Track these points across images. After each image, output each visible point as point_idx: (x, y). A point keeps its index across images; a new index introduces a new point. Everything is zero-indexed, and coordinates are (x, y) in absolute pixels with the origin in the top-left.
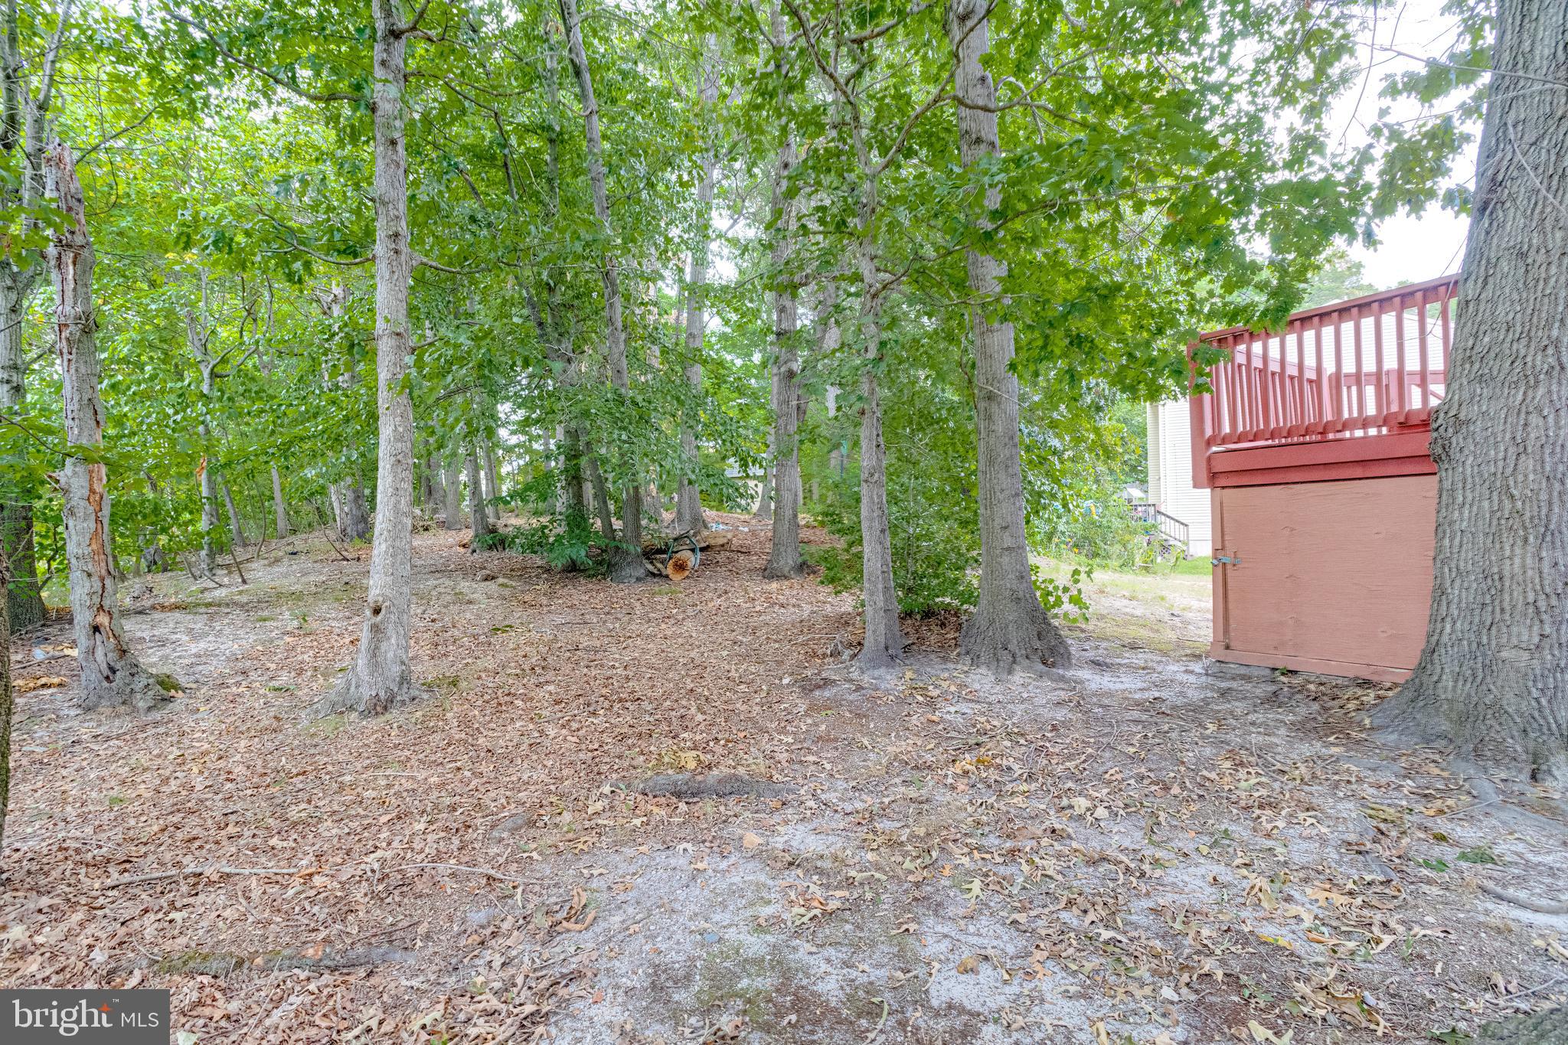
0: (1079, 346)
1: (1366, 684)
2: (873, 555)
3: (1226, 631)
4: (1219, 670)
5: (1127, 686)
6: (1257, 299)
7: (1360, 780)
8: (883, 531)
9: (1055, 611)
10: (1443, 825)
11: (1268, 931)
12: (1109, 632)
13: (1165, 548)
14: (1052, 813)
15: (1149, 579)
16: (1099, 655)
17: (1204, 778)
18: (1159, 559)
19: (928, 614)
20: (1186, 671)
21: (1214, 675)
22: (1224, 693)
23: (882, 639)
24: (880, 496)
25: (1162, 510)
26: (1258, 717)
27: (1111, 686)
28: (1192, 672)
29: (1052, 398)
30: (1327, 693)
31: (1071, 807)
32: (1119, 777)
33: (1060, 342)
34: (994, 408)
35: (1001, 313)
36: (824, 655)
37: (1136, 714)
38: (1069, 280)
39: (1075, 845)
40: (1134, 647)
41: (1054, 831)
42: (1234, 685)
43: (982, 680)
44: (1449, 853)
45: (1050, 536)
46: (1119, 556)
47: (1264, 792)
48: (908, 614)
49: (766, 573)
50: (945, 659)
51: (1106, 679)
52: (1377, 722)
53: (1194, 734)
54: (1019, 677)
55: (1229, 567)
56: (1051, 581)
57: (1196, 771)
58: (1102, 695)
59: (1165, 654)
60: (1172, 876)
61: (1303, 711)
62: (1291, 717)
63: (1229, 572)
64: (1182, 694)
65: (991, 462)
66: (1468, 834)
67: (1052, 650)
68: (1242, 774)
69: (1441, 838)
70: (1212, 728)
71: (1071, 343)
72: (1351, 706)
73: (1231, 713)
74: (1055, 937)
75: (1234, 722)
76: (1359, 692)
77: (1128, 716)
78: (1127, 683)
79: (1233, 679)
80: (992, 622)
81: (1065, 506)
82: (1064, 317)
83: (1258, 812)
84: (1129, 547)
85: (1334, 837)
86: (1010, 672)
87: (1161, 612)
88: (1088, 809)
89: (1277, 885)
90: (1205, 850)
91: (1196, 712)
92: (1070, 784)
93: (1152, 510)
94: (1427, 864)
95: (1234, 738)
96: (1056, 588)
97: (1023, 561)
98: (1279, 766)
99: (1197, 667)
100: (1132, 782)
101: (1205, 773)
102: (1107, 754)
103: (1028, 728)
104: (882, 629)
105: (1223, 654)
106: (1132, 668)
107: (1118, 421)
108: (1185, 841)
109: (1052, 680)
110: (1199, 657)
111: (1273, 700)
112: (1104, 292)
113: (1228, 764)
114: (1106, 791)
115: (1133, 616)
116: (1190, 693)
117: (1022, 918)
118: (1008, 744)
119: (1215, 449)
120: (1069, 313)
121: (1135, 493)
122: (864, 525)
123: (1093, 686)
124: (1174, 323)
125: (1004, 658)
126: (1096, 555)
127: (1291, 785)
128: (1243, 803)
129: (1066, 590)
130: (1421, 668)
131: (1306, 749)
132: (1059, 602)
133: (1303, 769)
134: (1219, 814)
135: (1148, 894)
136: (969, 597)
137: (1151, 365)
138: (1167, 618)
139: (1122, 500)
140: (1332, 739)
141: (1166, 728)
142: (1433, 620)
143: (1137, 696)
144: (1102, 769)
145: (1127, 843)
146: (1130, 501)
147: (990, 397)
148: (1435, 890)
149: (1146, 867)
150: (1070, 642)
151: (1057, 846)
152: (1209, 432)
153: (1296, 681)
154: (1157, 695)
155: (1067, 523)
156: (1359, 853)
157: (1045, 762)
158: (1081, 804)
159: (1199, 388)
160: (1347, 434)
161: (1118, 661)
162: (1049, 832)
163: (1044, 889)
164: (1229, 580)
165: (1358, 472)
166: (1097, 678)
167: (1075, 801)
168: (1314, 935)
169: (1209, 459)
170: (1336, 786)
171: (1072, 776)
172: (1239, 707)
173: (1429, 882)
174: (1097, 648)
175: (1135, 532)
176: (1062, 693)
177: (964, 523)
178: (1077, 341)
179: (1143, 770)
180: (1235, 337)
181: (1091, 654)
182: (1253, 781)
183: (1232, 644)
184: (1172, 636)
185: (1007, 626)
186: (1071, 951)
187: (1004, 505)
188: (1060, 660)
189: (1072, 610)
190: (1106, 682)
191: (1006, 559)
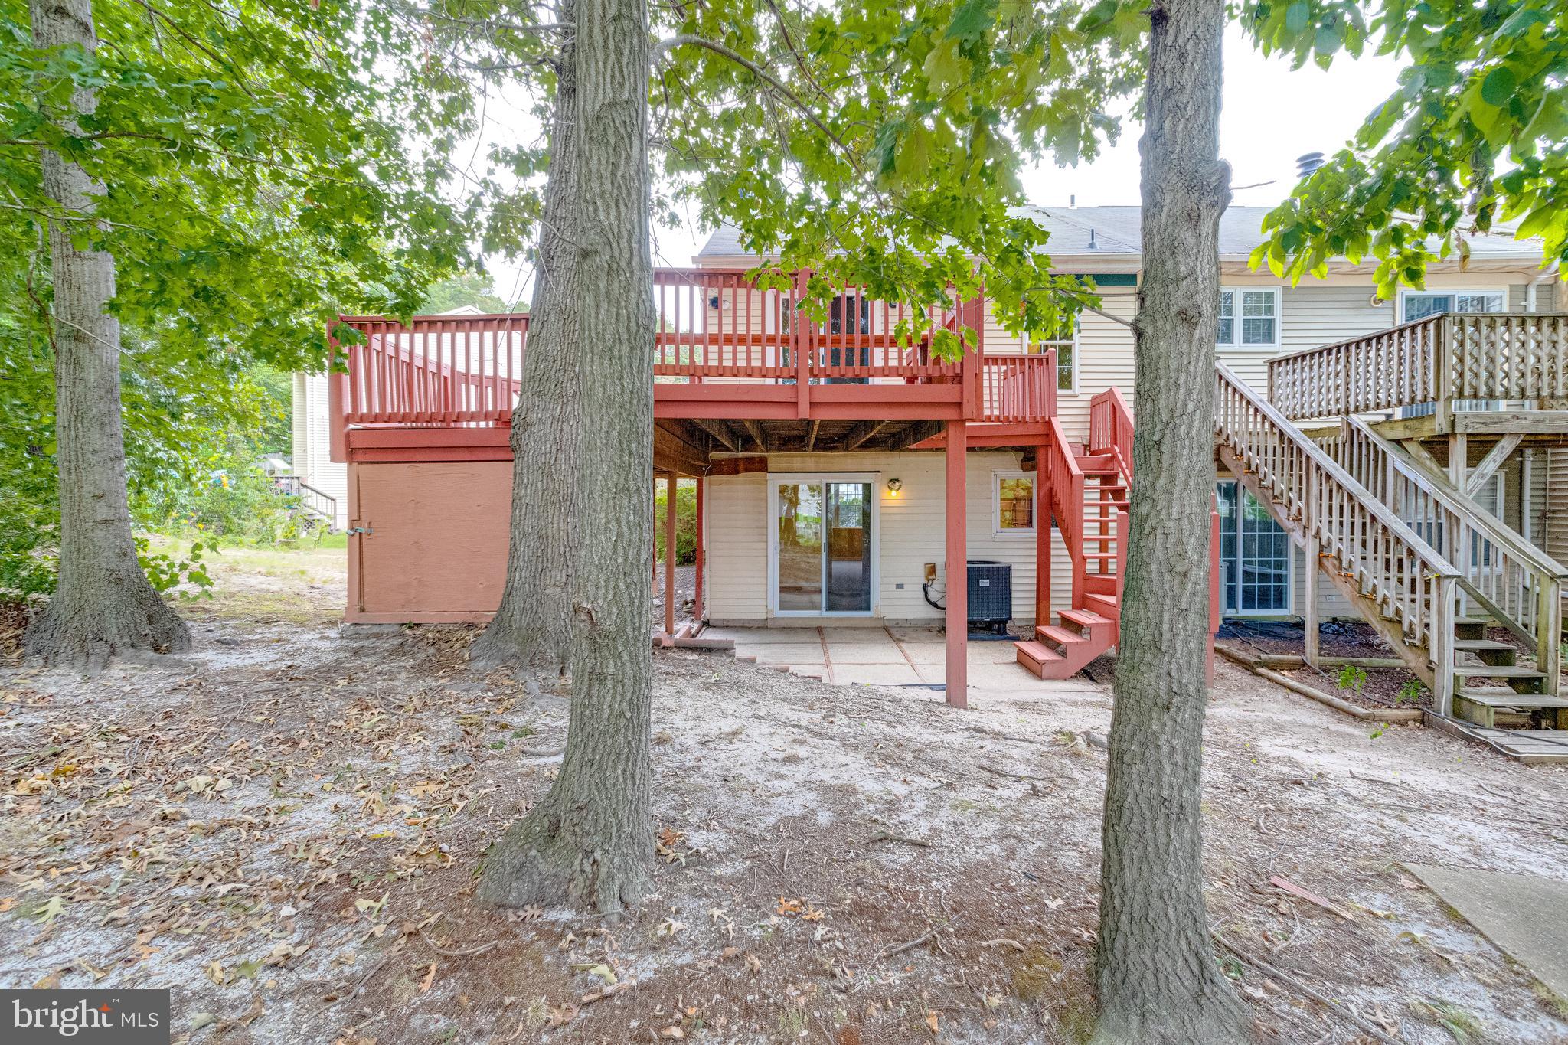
0: (207, 299)
1: (470, 626)
3: (361, 596)
4: (355, 631)
5: (258, 660)
6: (386, 295)
7: (457, 700)
9: (170, 590)
10: (506, 718)
11: (379, 831)
12: (239, 609)
13: (309, 523)
14: (162, 800)
15: (291, 555)
16: (227, 634)
17: (333, 727)
18: (304, 535)
20: (322, 638)
21: (350, 638)
22: (356, 652)
25: (309, 484)
26: (386, 667)
27: (240, 663)
28: (327, 638)
29: (168, 350)
30: (441, 639)
31: (188, 788)
32: (245, 746)
33: (179, 290)
34: (83, 351)
35: (97, 239)
37: (266, 685)
38: (193, 226)
39: (190, 823)
40: (268, 622)
41: (165, 817)
42: (366, 643)
43: (60, 681)
44: (507, 735)
45: (167, 510)
46: (257, 532)
47: (383, 726)
51: (234, 657)
52: (474, 654)
53: (325, 692)
54: (118, 669)
55: (364, 536)
56: (164, 558)
57: (325, 724)
58: (228, 673)
59: (302, 624)
60: (298, 816)
61: (421, 656)
62: (411, 662)
63: (365, 542)
64: (316, 659)
65: (79, 417)
66: (519, 720)
67: (168, 634)
68: (367, 714)
69: (504, 727)
70: (342, 682)
71: (196, 295)
72: (458, 645)
73: (362, 668)
74: (165, 915)
75: (362, 675)
76: (464, 633)
77: (257, 688)
78: (260, 657)
79: (367, 638)
80: (78, 610)
81: (187, 477)
82: (187, 264)
83: (377, 743)
84: (268, 521)
85: (434, 747)
86: (106, 666)
87: (301, 585)
88: (208, 785)
89: (387, 796)
90: (328, 786)
91: (328, 672)
92: (187, 767)
93: (295, 483)
94: (494, 747)
95: (362, 688)
96: (171, 565)
97: (124, 536)
98: (398, 703)
99: (333, 633)
100: (260, 747)
101: (333, 723)
102: (232, 729)
103: (131, 722)
105: (357, 617)
106: (264, 642)
107: (259, 384)
108: (311, 786)
109: (165, 667)
110: (335, 623)
111: (400, 650)
112: (239, 250)
113: (355, 711)
114: (230, 762)
115: (268, 591)
116: (323, 657)
117: (122, 913)
118: (103, 744)
119: (351, 426)
120: (193, 261)
121: (279, 464)
123: (218, 666)
124: (314, 298)
125: (96, 650)
126: (227, 531)
127: (406, 715)
128: (365, 740)
129: (183, 567)
130: (503, 607)
131: (420, 685)
132: (174, 581)
133: (416, 701)
134: (343, 755)
135: (272, 840)
137: (289, 336)
138: (306, 590)
139: (260, 471)
140: (441, 673)
141: (297, 691)
142: (509, 570)
143: (268, 668)
144: (225, 744)
145: (252, 803)
146: (272, 472)
147: (77, 338)
148: (496, 762)
149: (271, 818)
150: (190, 624)
151: (169, 830)
152: (348, 409)
153: (419, 632)
154: (290, 663)
155: (190, 494)
156: (451, 752)
157: (154, 752)
158: (199, 782)
159: (337, 367)
160: (465, 425)
161: (248, 637)
162: (158, 821)
163: (152, 875)
164: (365, 549)
165: (467, 456)
166: (224, 657)
167: (190, 782)
168: (413, 820)
169: (348, 435)
170: (440, 708)
171: (191, 759)
172: (368, 661)
173: (493, 757)
174: (224, 627)
175: (275, 506)
176: (178, 679)
177: (32, 491)
178: (204, 294)
179: (272, 734)
180: (374, 325)
181: (217, 635)
182: (375, 719)
183: (367, 607)
184: (309, 607)
185: (101, 613)
186: (185, 918)
187: (97, 469)
188: (177, 644)
189: (193, 589)
190: (234, 660)
191: (100, 534)
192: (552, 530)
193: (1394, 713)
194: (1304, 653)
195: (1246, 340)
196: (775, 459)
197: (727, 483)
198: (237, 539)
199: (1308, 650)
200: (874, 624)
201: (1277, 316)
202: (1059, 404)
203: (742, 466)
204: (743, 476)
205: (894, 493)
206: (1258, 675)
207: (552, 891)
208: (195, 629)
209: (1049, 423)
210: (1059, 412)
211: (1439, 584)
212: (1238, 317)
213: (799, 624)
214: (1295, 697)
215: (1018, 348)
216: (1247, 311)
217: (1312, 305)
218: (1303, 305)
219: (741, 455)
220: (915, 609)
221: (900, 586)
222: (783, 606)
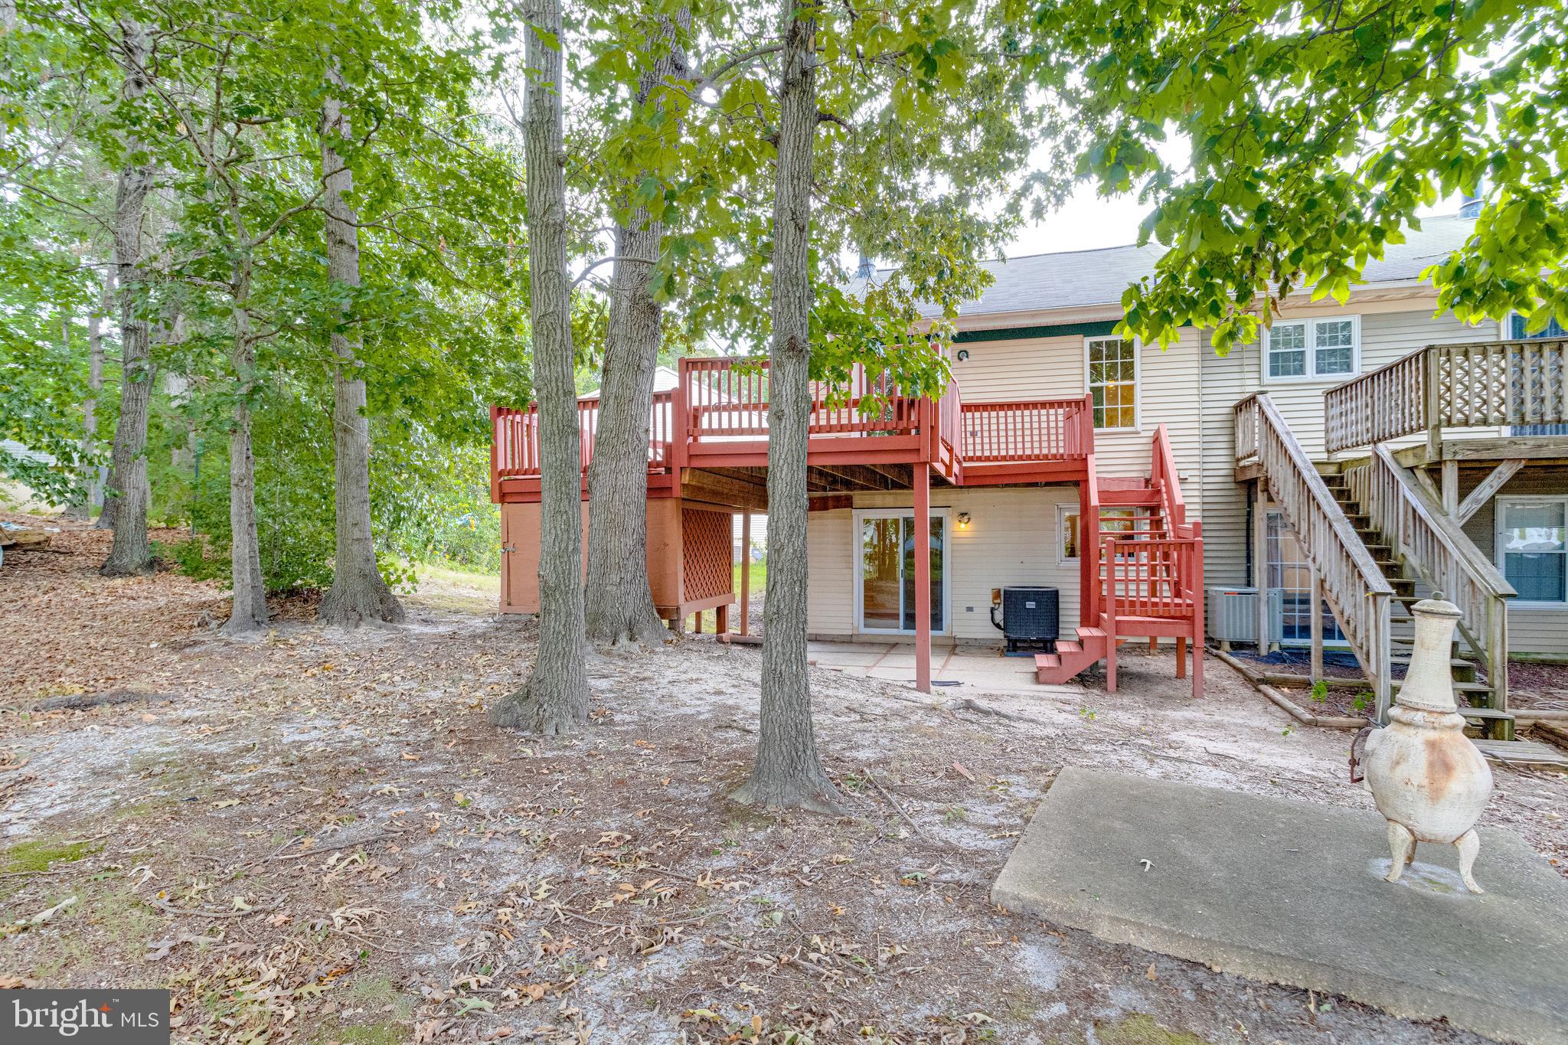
2: (242, 546)
4: (504, 619)
5: (440, 629)
8: (251, 525)
9: (395, 585)
12: (442, 605)
14: (368, 683)
16: (429, 616)
19: (292, 593)
20: (482, 621)
23: (249, 609)
24: (248, 498)
28: (485, 621)
31: (379, 679)
32: (413, 666)
34: (349, 439)
36: (191, 627)
37: (436, 640)
39: (376, 690)
40: (456, 612)
41: (366, 688)
43: (335, 633)
48: (273, 594)
49: (105, 571)
50: (305, 623)
51: (429, 627)
53: (468, 645)
54: (362, 629)
55: (511, 554)
56: (393, 566)
58: (421, 635)
59: (472, 614)
63: (511, 557)
65: (345, 477)
67: (391, 611)
70: (480, 642)
73: (495, 636)
75: (494, 639)
77: (431, 641)
79: (510, 623)
80: (344, 592)
86: (357, 627)
91: (475, 637)
92: (382, 670)
95: (489, 645)
96: (396, 570)
97: (370, 550)
99: (491, 619)
102: (411, 657)
103: (363, 651)
104: (249, 601)
105: (506, 609)
106: (448, 622)
109: (387, 629)
114: (403, 670)
118: (347, 660)
119: (503, 478)
122: (234, 520)
123: (416, 632)
125: (352, 616)
129: (404, 572)
132: (399, 580)
136: (325, 579)
141: (452, 643)
144: (404, 664)
147: (346, 430)
150: (404, 607)
151: (366, 693)
152: (501, 466)
154: (456, 632)
157: (369, 665)
161: (441, 619)
162: (363, 689)
164: (510, 562)
166: (422, 627)
169: (500, 484)
174: (428, 612)
176: (392, 635)
177: (325, 521)
181: (420, 616)
183: (511, 602)
185: (356, 595)
187: (355, 508)
188: (396, 618)
189: (408, 586)
190: (428, 630)
191: (355, 547)
192: (610, 546)
193: (1342, 720)
194: (1309, 673)
195: (1320, 371)
196: (858, 497)
197: (820, 518)
198: (474, 567)
199: (1313, 670)
200: (945, 642)
201: (1356, 345)
202: (1096, 443)
203: (830, 503)
204: (832, 512)
205: (963, 525)
206: (1259, 691)
207: (523, 723)
208: (411, 613)
209: (1085, 460)
210: (1096, 449)
211: (1375, 600)
212: (1311, 348)
213: (881, 640)
214: (1273, 708)
215: (1079, 391)
216: (1321, 341)
217: (1396, 331)
218: (1386, 331)
219: (830, 494)
220: (984, 630)
221: (970, 609)
222: (866, 626)
